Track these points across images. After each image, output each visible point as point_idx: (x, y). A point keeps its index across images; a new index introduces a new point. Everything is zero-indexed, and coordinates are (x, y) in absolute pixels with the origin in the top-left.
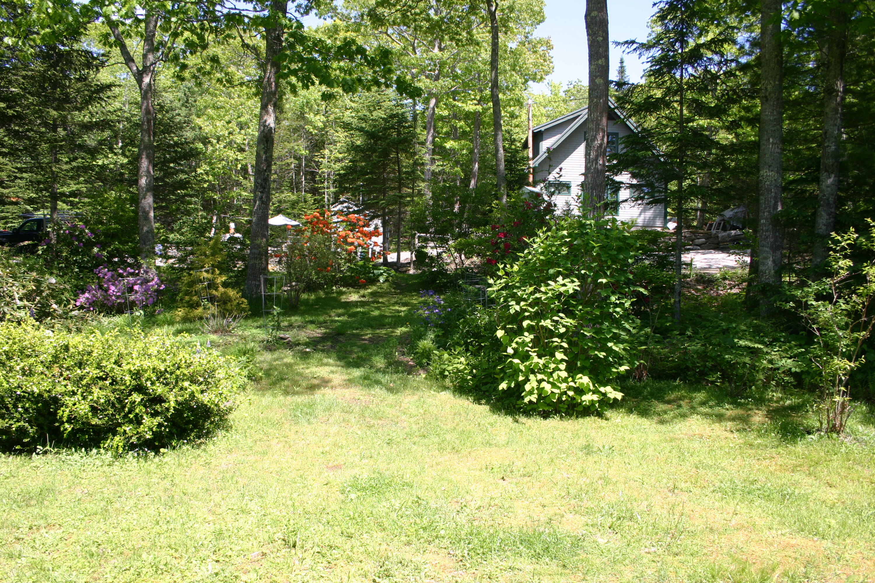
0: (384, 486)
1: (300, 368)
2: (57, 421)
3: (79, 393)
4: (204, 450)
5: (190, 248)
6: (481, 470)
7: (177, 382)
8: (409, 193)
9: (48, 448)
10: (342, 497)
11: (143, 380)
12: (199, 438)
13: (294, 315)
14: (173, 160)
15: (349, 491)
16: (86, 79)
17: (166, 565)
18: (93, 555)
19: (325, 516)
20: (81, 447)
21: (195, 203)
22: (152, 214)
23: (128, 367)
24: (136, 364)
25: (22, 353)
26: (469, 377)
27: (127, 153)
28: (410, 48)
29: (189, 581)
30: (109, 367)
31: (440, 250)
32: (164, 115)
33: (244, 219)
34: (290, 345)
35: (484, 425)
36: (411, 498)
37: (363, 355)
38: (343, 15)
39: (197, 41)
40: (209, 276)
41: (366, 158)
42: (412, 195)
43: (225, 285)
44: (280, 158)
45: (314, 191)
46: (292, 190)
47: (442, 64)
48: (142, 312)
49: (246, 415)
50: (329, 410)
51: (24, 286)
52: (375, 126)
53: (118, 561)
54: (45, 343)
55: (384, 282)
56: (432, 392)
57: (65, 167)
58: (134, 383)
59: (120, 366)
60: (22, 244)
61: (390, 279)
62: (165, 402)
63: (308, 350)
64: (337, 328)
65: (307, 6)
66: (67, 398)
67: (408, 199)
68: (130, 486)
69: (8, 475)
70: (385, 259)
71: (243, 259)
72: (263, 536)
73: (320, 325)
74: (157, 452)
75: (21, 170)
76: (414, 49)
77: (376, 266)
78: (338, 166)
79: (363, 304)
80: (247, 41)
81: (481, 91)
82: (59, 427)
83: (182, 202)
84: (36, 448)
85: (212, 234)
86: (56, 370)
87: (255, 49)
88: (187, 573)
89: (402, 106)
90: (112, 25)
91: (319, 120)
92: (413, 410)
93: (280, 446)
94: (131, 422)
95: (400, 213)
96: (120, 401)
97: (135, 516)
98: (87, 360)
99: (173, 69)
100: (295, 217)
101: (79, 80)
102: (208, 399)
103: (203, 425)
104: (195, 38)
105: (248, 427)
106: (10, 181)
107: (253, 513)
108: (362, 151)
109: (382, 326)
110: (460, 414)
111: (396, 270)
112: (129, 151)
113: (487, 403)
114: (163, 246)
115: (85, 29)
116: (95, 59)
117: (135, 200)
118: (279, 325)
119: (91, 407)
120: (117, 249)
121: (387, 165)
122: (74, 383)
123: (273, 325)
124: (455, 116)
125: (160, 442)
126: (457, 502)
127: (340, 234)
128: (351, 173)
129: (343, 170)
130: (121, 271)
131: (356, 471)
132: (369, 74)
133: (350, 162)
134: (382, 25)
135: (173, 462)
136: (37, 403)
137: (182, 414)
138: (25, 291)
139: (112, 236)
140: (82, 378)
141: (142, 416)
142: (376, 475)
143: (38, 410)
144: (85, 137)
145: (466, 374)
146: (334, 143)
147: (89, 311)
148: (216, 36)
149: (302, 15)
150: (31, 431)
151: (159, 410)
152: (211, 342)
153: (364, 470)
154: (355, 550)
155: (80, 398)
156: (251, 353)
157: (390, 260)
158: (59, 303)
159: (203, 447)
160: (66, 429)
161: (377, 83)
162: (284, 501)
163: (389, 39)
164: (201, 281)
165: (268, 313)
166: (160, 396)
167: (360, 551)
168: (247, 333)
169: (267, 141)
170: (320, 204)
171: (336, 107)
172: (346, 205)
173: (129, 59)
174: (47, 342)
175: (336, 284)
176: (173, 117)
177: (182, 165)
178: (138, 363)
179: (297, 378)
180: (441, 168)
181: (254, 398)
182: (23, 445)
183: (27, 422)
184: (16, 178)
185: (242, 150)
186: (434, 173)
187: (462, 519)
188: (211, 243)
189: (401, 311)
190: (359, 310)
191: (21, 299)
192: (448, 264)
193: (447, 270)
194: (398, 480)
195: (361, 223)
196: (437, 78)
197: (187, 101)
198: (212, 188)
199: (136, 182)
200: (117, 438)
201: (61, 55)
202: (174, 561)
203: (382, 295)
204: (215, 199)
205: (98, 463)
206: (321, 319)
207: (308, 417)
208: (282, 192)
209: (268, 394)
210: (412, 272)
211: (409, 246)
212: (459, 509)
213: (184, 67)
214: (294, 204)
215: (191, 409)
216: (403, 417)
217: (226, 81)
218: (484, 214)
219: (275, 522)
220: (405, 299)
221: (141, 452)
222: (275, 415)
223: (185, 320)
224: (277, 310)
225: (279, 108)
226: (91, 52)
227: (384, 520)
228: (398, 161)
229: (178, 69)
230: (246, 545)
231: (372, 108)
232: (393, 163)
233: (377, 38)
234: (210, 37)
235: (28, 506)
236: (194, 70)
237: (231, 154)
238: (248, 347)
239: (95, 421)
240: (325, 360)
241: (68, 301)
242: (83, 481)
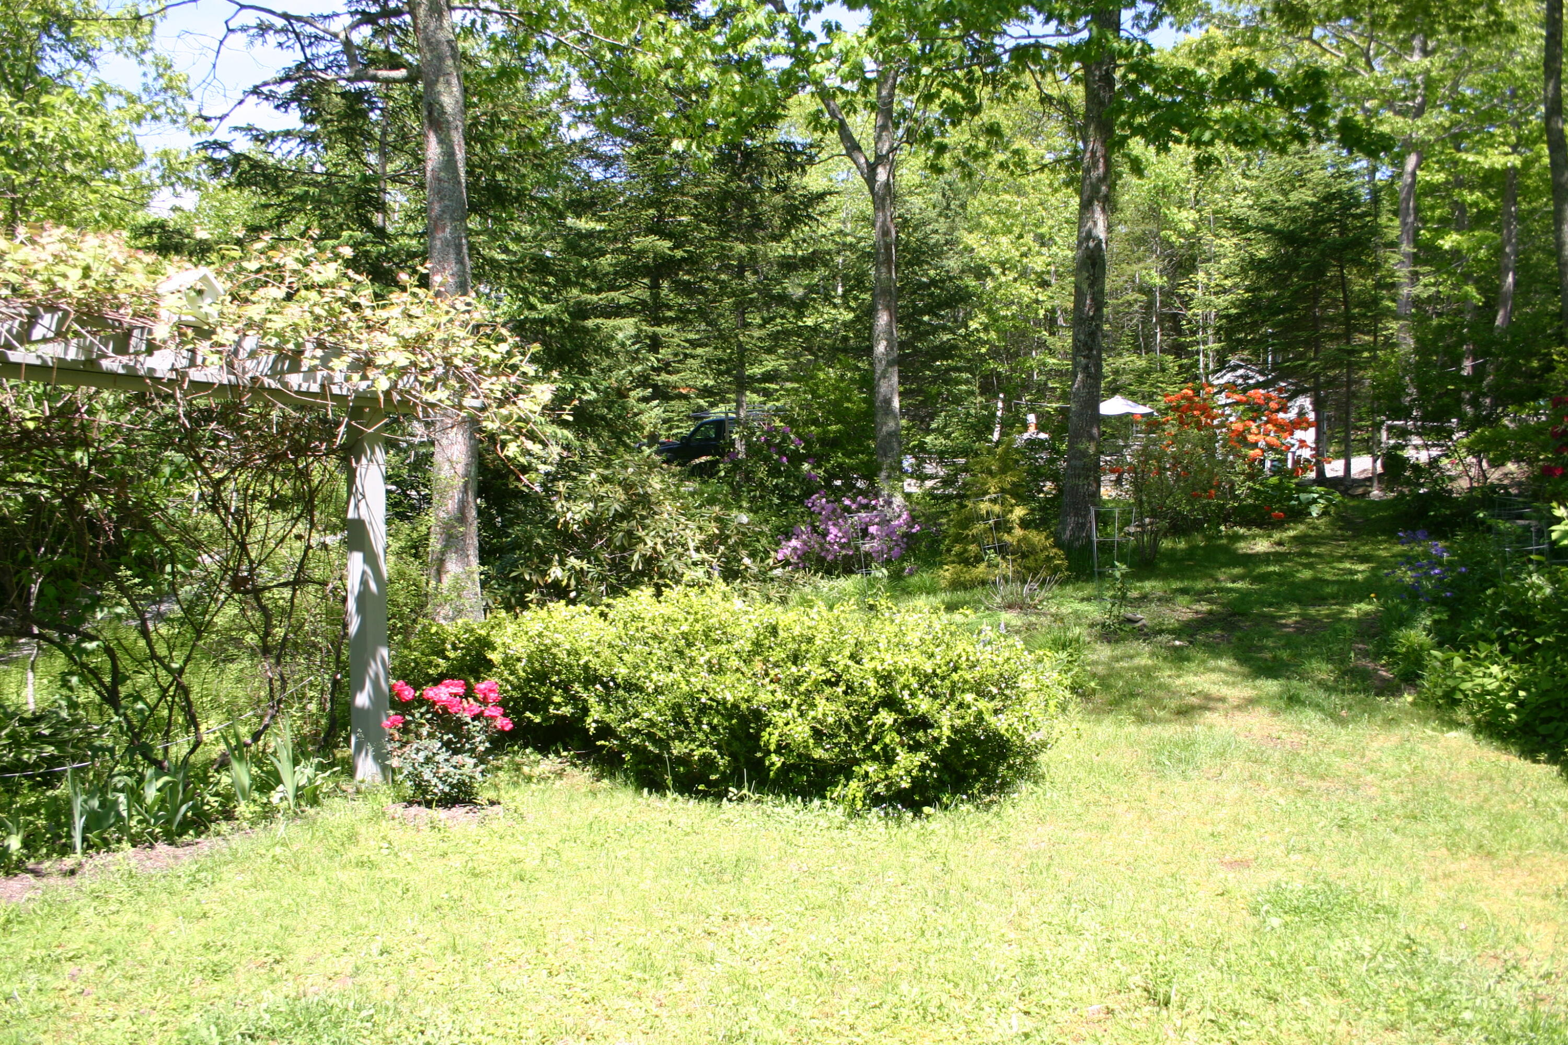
0: (1337, 909)
1: (1166, 675)
2: (759, 748)
3: (794, 705)
4: (997, 814)
5: (962, 461)
6: (1545, 896)
7: (952, 694)
8: (1369, 343)
9: (745, 791)
10: (1253, 921)
11: (897, 687)
12: (988, 792)
13: (1148, 578)
14: (931, 310)
15: (1267, 912)
16: (785, 188)
17: (940, 1007)
18: (821, 975)
19: (1222, 954)
20: (795, 794)
21: (967, 382)
22: (896, 403)
23: (871, 665)
24: (888, 660)
25: (707, 636)
26: (1509, 706)
27: (853, 304)
28: (1362, 62)
29: (979, 1041)
30: (842, 663)
31: (1435, 452)
32: (909, 235)
33: (1052, 406)
34: (1145, 634)
35: (1546, 804)
36: (1396, 940)
37: (1285, 655)
38: (1222, 17)
39: (962, 102)
40: (997, 508)
41: (1279, 282)
42: (1373, 347)
43: (1025, 524)
44: (1115, 293)
45: (1178, 350)
46: (1137, 349)
47: (1430, 84)
48: (885, 571)
49: (1069, 757)
50: (1222, 755)
51: (700, 528)
52: (1294, 220)
53: (861, 990)
54: (741, 621)
55: (1320, 516)
56: (1429, 732)
57: (757, 333)
58: (881, 692)
59: (858, 662)
60: (697, 461)
61: (1332, 510)
62: (932, 726)
63: (1177, 643)
64: (1229, 603)
65: (1153, 14)
66: (776, 713)
67: (1366, 354)
68: (877, 868)
69: (689, 830)
70: (1321, 472)
71: (1055, 477)
72: (1108, 978)
73: (1200, 596)
74: (917, 813)
75: (694, 344)
76: (1369, 63)
77: (1303, 487)
78: (1222, 301)
79: (1278, 558)
80: (1049, 90)
81: (1517, 124)
82: (762, 760)
83: (946, 382)
84: (727, 791)
85: (996, 436)
86: (758, 666)
87: (1064, 103)
88: (975, 1026)
89: (1349, 175)
90: (825, 94)
91: (1186, 218)
92: (1388, 764)
93: (1133, 816)
94: (875, 758)
95: (1350, 383)
96: (858, 720)
97: (885, 918)
98: (807, 651)
99: (925, 155)
100: (1147, 398)
101: (775, 191)
102: (1005, 726)
103: (995, 771)
104: (958, 97)
105: (1074, 779)
106: (679, 362)
107: (1087, 935)
108: (1270, 269)
109: (1321, 600)
110: (1491, 779)
111: (1344, 493)
112: (856, 298)
113: (1552, 760)
114: (916, 458)
115: (784, 108)
116: (798, 153)
117: (868, 382)
118: (1124, 597)
119: (813, 728)
120: (840, 465)
121: (1321, 292)
122: (786, 689)
123: (1113, 597)
124: (1460, 184)
125: (921, 795)
126: (1496, 957)
127: (1233, 427)
128: (1251, 313)
129: (1236, 307)
130: (847, 502)
131: (1279, 874)
132: (1281, 120)
133: (1247, 291)
134: (1304, 25)
135: (944, 831)
136: (731, 717)
137: (961, 750)
138: (702, 537)
139: (832, 444)
140: (798, 681)
141: (893, 750)
142: (1319, 886)
143: (731, 729)
144: (787, 283)
145: (1503, 698)
146: (1215, 257)
147: (796, 569)
148: (994, 88)
149: (1145, 31)
150: (722, 762)
151: (923, 741)
152: (1006, 626)
153: (1294, 874)
154: (1284, 1026)
155: (796, 714)
156: (1074, 645)
157: (1329, 474)
158: (752, 555)
159: (995, 808)
160: (773, 764)
161: (1301, 138)
162: (1144, 917)
163: (1317, 50)
164: (981, 518)
165: (1102, 576)
166: (923, 717)
167: (1294, 1029)
168: (1064, 610)
169: (1094, 265)
170: (1189, 374)
171: (1215, 191)
172: (1241, 372)
173: (853, 148)
174: (743, 620)
175: (1225, 521)
176: (926, 236)
177: (943, 317)
178: (888, 658)
179: (1158, 693)
180: (1434, 289)
181: (1083, 726)
182: (709, 784)
183: (714, 747)
184: (686, 356)
185: (1044, 284)
186: (1417, 302)
187: (1509, 993)
188: (999, 450)
189: (1357, 572)
190: (1271, 569)
191: (697, 550)
192: (1452, 479)
193: (1451, 491)
194: (1364, 899)
195: (1273, 405)
196: (1419, 112)
197: (948, 207)
198: (995, 353)
199: (870, 350)
200: (853, 784)
201: (748, 155)
202: (954, 1003)
203: (1317, 541)
204: (999, 374)
205: (823, 823)
206: (1200, 585)
207: (1183, 767)
208: (1120, 355)
209: (1108, 720)
210: (1376, 493)
211: (1368, 447)
212: (1500, 971)
213: (941, 149)
214: (1141, 376)
215: (976, 741)
216: (1370, 778)
217: (1015, 164)
218: (1531, 375)
219: (1131, 955)
220: (1365, 549)
221: (890, 810)
222: (1123, 759)
223: (956, 585)
224: (1121, 568)
225: (1110, 205)
226: (793, 144)
227: (1340, 974)
228: (1343, 283)
229: (931, 154)
230: (1079, 990)
231: (1287, 187)
232: (1333, 288)
233: (1290, 52)
234: (983, 93)
235: (720, 882)
236: (959, 152)
237: (1025, 291)
238: (1070, 635)
239: (818, 753)
240: (1212, 663)
241: (767, 553)
242: (800, 851)
